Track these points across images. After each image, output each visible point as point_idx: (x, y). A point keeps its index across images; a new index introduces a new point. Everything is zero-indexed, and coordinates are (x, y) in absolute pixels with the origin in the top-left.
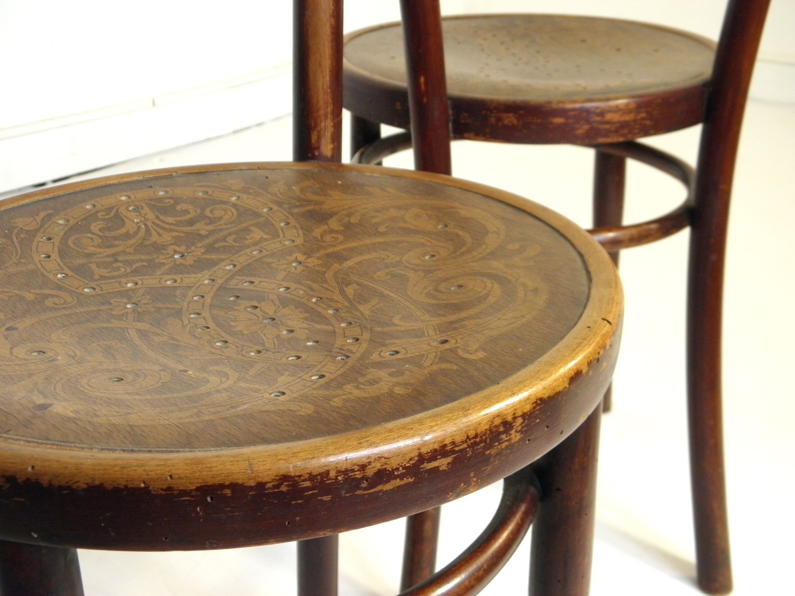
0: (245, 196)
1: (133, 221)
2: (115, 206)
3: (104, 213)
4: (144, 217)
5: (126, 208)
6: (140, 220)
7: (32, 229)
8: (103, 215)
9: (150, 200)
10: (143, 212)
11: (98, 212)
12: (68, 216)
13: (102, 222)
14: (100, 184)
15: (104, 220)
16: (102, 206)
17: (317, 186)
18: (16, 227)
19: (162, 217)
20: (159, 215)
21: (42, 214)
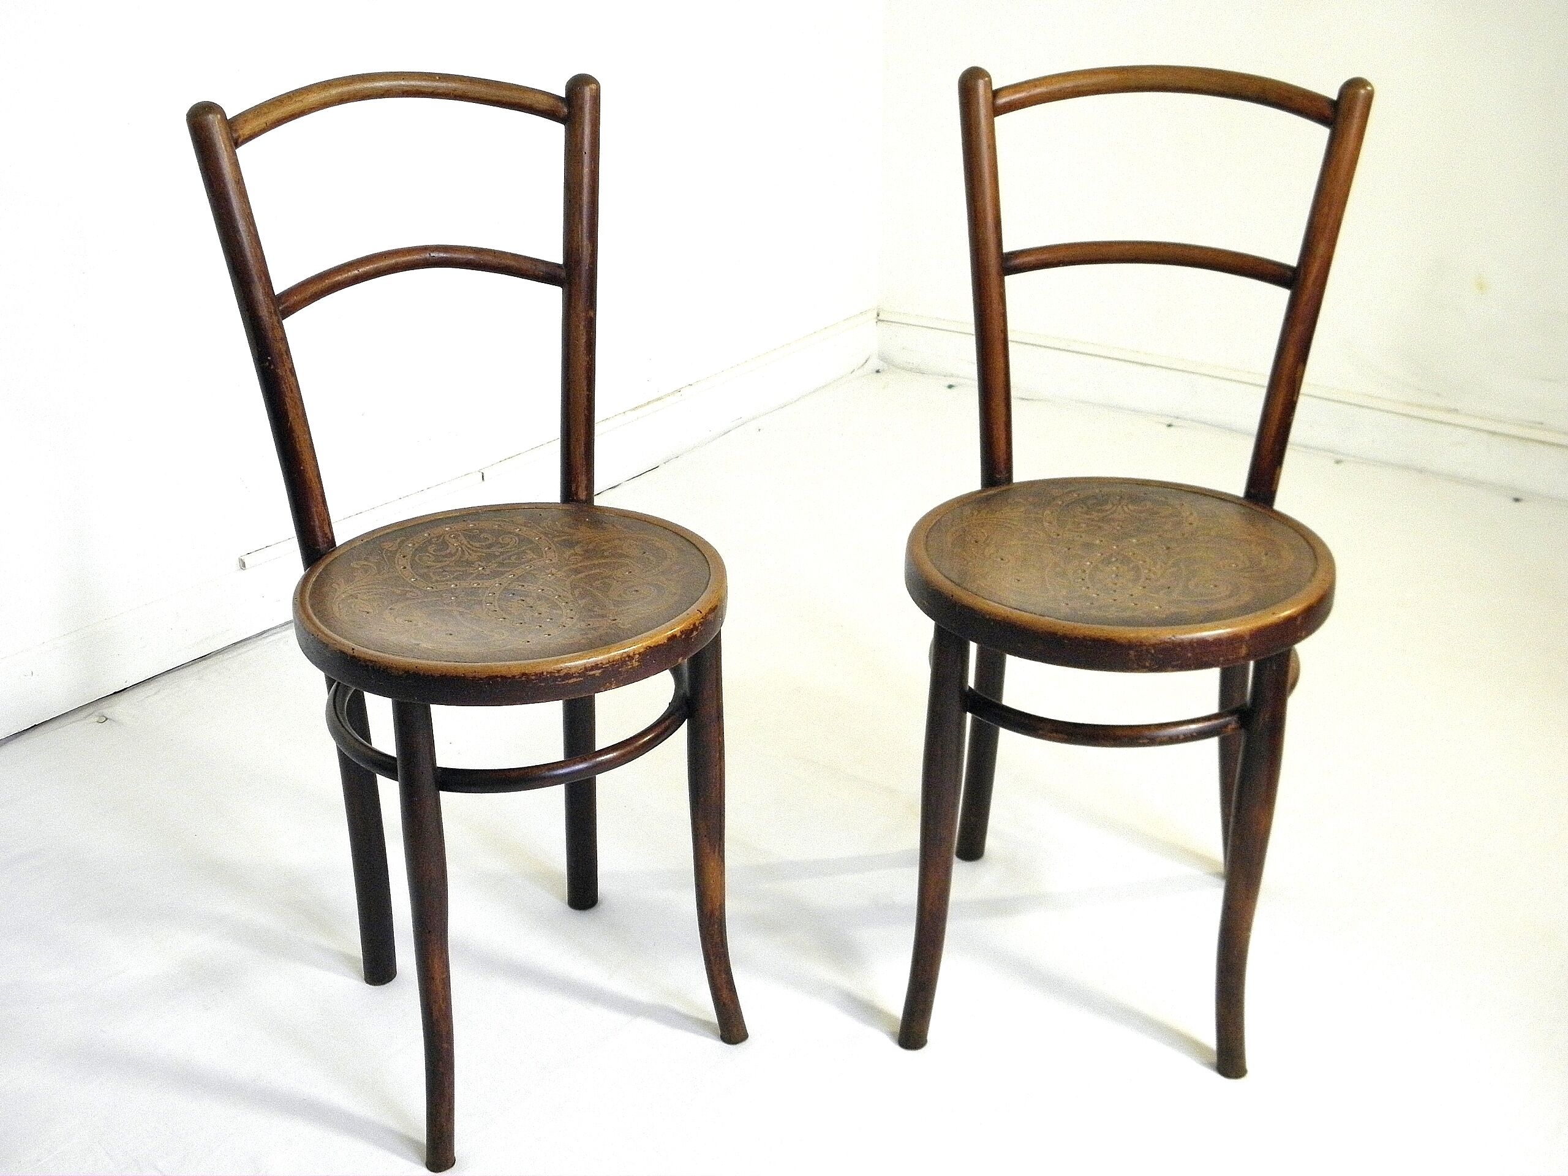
0: (525, 528)
1: (454, 545)
2: (442, 534)
4: (460, 542)
5: (449, 536)
6: (458, 544)
7: (393, 550)
8: (435, 541)
9: (464, 530)
10: (460, 539)
11: (431, 538)
12: (414, 541)
14: (432, 519)
15: (436, 544)
16: (434, 533)
17: (575, 521)
18: (384, 549)
19: (471, 543)
21: (399, 540)
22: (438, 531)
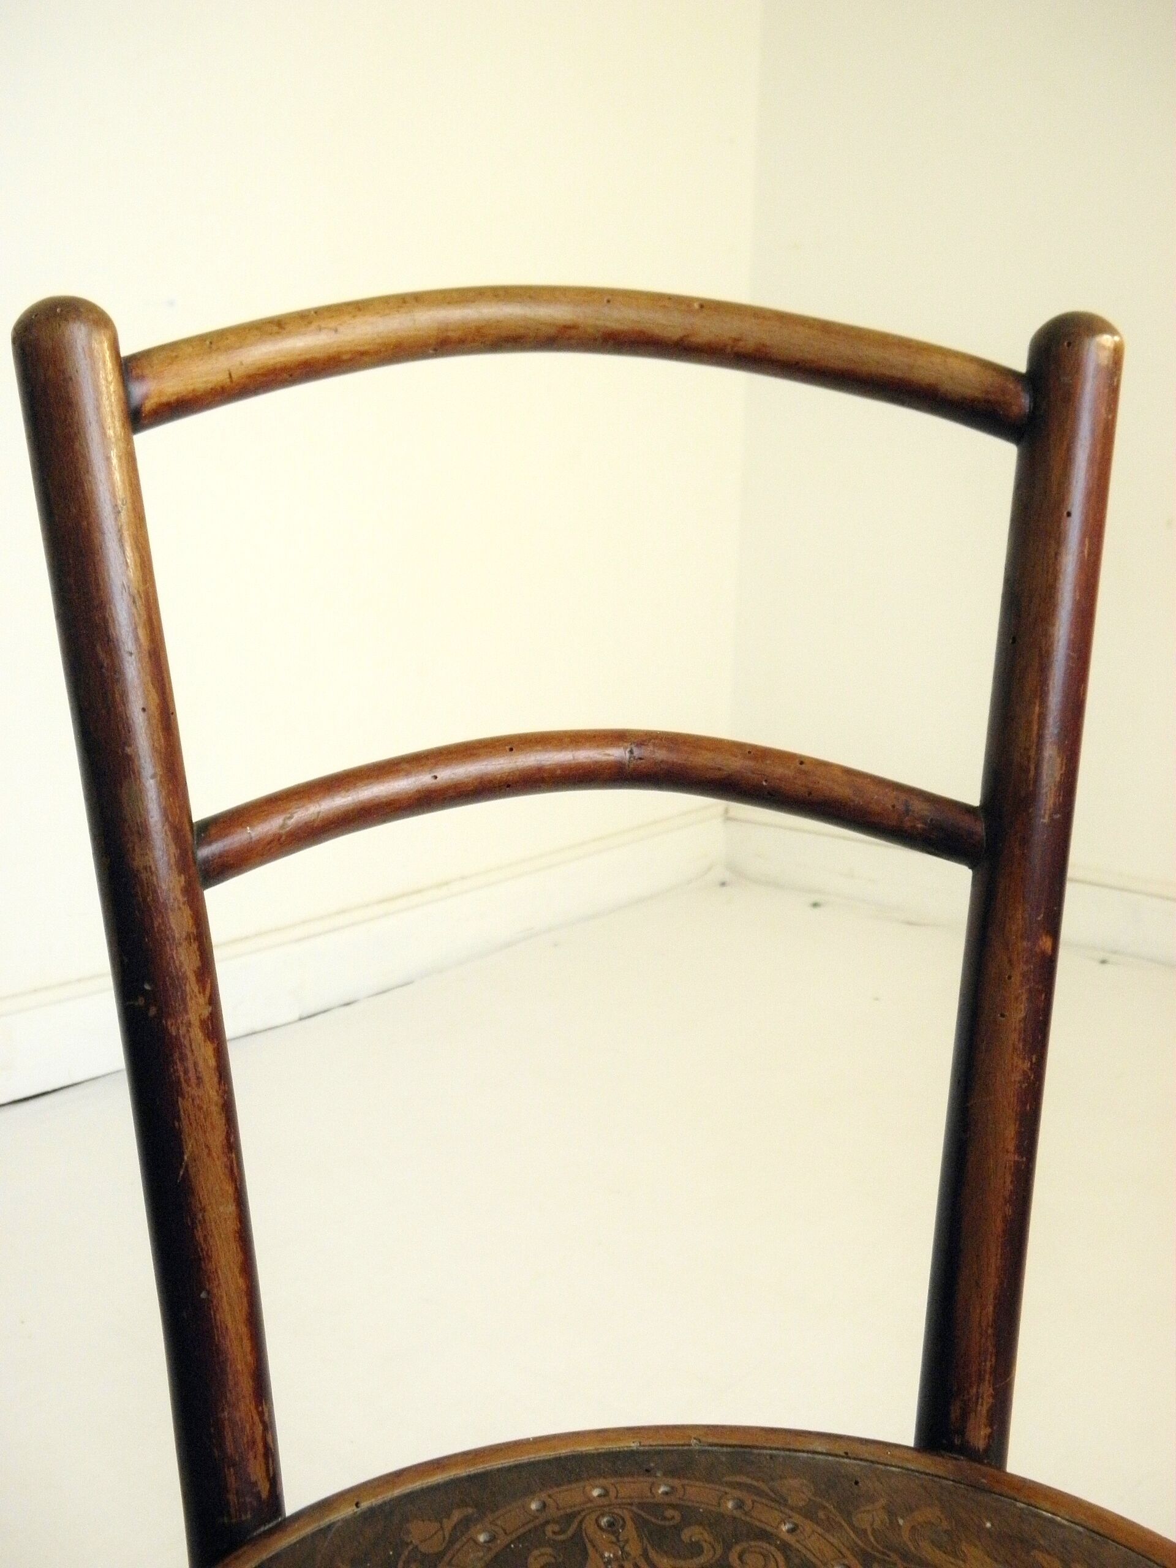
0: (808, 1526)
1: (602, 1556)
2: (579, 1513)
3: (557, 1528)
4: (622, 1549)
5: (597, 1521)
6: (614, 1555)
7: (431, 1551)
8: (554, 1533)
9: (641, 1506)
10: (623, 1535)
11: (547, 1522)
12: (496, 1525)
13: (549, 1550)
14: (564, 1451)
15: (553, 1544)
16: (558, 1509)
17: (945, 1525)
18: (407, 1544)
19: (652, 1554)
20: (649, 1547)
21: (456, 1515)
22: (568, 1497)
